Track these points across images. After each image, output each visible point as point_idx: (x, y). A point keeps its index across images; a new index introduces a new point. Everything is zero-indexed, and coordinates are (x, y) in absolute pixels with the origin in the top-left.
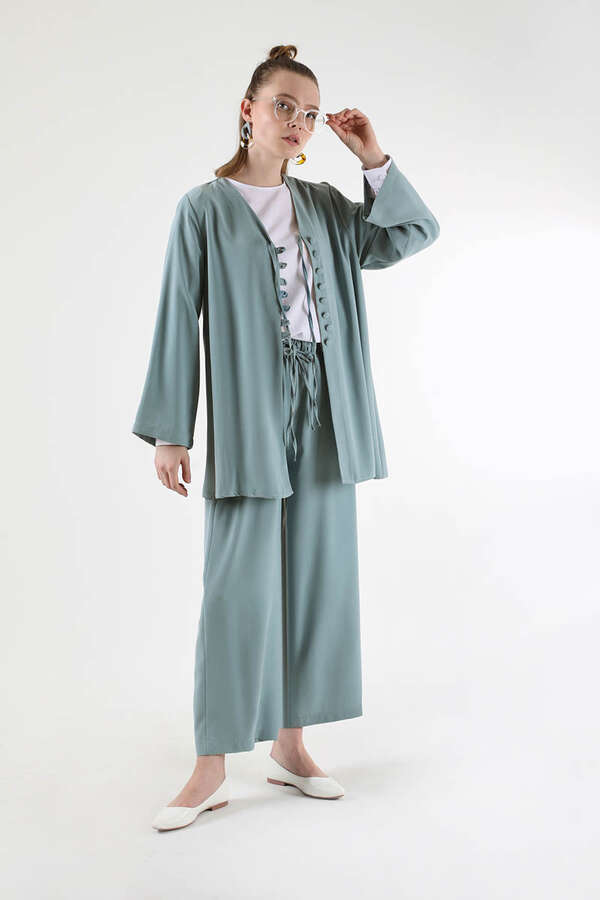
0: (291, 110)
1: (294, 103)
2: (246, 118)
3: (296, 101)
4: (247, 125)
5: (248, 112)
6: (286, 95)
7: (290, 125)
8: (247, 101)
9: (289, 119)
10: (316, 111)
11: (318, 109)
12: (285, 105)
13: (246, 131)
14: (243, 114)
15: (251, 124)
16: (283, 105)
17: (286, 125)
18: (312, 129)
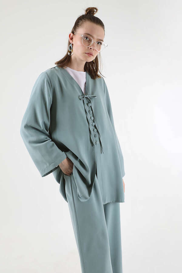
0: (90, 41)
1: (91, 38)
2: (71, 41)
3: (93, 37)
4: (71, 45)
5: (72, 39)
6: (88, 34)
7: (89, 48)
8: (72, 34)
9: (89, 45)
10: (102, 42)
11: (103, 41)
12: (88, 38)
13: (70, 47)
14: (70, 39)
15: (73, 45)
16: (87, 38)
17: (87, 48)
18: (99, 49)
